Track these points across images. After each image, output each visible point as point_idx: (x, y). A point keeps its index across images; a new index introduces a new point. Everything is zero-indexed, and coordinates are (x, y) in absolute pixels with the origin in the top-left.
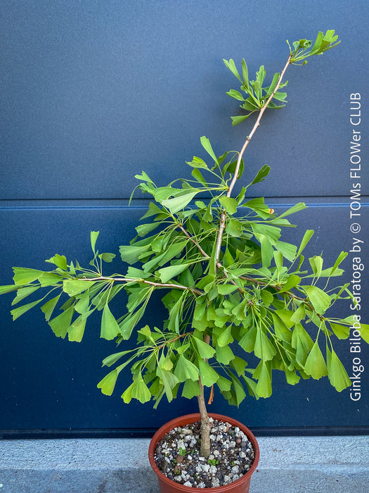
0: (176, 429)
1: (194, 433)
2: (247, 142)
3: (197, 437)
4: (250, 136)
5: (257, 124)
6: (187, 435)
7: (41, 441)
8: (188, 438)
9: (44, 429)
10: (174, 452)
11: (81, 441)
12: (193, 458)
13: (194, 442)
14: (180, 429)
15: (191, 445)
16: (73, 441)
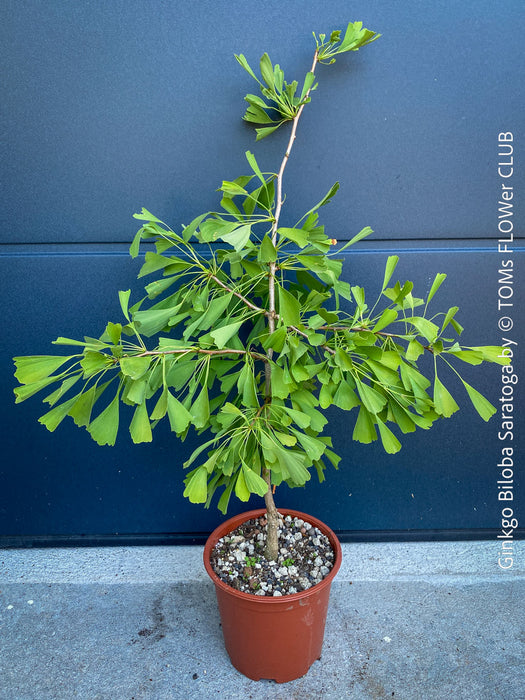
0: (221, 540)
1: (247, 539)
2: (286, 159)
3: (252, 541)
4: (288, 151)
5: (293, 137)
6: (239, 543)
7: (80, 549)
8: (243, 545)
9: (83, 535)
10: (236, 565)
11: (129, 549)
12: (262, 566)
13: (252, 548)
14: (227, 539)
15: (251, 552)
16: (121, 549)
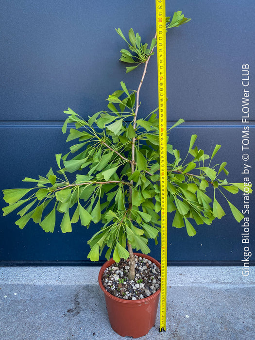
0: (107, 269)
1: (120, 268)
2: (141, 84)
3: (122, 270)
4: (142, 80)
5: (145, 72)
6: (116, 271)
8: (118, 272)
12: (127, 283)
13: (122, 273)
14: (110, 269)
15: (122, 276)
